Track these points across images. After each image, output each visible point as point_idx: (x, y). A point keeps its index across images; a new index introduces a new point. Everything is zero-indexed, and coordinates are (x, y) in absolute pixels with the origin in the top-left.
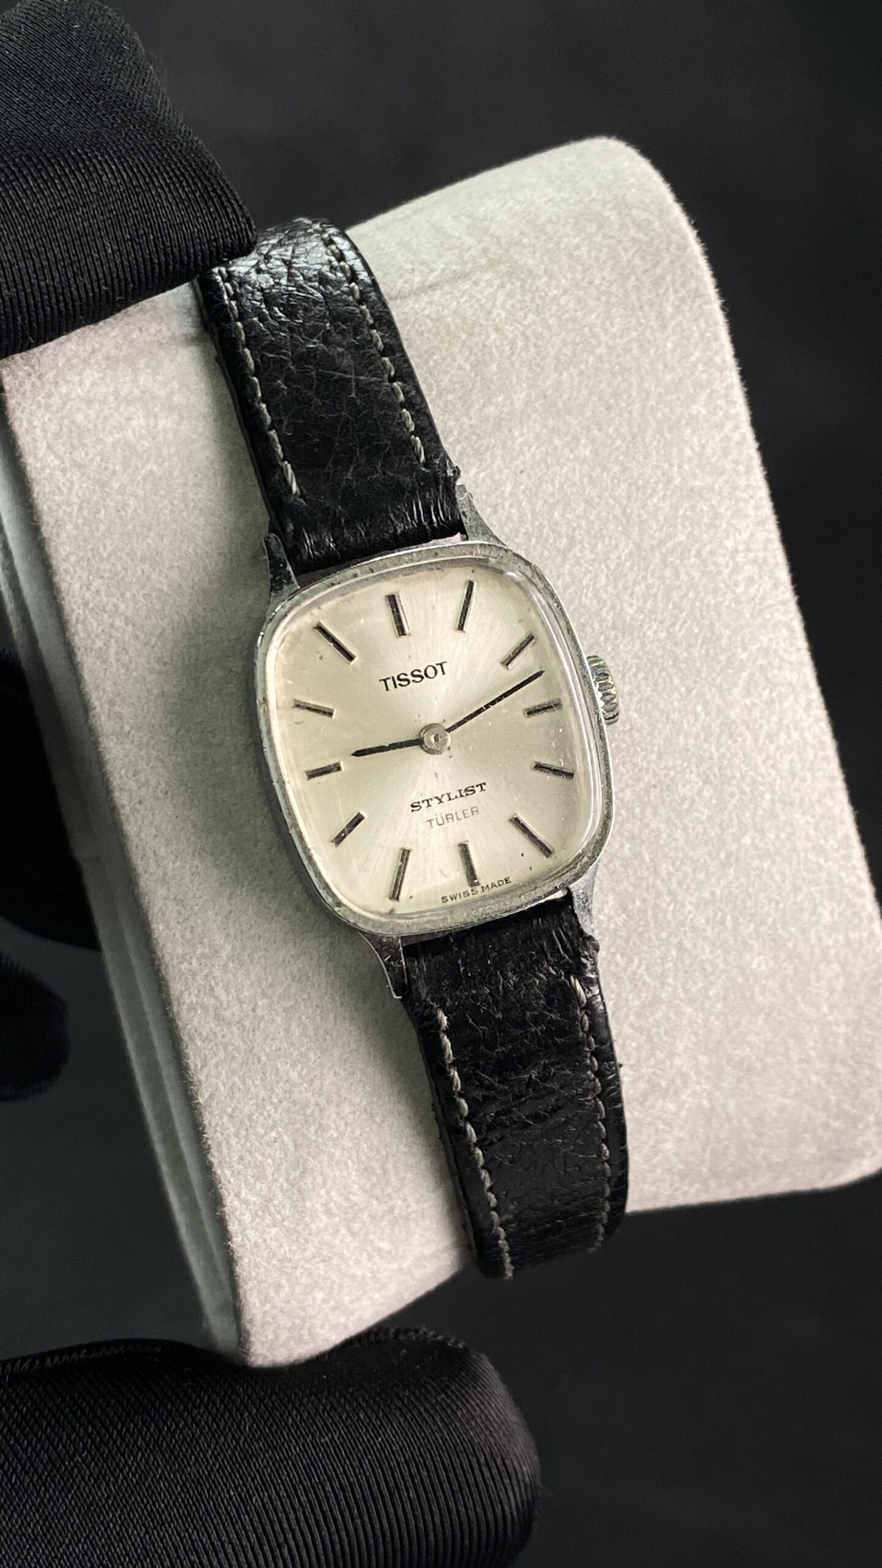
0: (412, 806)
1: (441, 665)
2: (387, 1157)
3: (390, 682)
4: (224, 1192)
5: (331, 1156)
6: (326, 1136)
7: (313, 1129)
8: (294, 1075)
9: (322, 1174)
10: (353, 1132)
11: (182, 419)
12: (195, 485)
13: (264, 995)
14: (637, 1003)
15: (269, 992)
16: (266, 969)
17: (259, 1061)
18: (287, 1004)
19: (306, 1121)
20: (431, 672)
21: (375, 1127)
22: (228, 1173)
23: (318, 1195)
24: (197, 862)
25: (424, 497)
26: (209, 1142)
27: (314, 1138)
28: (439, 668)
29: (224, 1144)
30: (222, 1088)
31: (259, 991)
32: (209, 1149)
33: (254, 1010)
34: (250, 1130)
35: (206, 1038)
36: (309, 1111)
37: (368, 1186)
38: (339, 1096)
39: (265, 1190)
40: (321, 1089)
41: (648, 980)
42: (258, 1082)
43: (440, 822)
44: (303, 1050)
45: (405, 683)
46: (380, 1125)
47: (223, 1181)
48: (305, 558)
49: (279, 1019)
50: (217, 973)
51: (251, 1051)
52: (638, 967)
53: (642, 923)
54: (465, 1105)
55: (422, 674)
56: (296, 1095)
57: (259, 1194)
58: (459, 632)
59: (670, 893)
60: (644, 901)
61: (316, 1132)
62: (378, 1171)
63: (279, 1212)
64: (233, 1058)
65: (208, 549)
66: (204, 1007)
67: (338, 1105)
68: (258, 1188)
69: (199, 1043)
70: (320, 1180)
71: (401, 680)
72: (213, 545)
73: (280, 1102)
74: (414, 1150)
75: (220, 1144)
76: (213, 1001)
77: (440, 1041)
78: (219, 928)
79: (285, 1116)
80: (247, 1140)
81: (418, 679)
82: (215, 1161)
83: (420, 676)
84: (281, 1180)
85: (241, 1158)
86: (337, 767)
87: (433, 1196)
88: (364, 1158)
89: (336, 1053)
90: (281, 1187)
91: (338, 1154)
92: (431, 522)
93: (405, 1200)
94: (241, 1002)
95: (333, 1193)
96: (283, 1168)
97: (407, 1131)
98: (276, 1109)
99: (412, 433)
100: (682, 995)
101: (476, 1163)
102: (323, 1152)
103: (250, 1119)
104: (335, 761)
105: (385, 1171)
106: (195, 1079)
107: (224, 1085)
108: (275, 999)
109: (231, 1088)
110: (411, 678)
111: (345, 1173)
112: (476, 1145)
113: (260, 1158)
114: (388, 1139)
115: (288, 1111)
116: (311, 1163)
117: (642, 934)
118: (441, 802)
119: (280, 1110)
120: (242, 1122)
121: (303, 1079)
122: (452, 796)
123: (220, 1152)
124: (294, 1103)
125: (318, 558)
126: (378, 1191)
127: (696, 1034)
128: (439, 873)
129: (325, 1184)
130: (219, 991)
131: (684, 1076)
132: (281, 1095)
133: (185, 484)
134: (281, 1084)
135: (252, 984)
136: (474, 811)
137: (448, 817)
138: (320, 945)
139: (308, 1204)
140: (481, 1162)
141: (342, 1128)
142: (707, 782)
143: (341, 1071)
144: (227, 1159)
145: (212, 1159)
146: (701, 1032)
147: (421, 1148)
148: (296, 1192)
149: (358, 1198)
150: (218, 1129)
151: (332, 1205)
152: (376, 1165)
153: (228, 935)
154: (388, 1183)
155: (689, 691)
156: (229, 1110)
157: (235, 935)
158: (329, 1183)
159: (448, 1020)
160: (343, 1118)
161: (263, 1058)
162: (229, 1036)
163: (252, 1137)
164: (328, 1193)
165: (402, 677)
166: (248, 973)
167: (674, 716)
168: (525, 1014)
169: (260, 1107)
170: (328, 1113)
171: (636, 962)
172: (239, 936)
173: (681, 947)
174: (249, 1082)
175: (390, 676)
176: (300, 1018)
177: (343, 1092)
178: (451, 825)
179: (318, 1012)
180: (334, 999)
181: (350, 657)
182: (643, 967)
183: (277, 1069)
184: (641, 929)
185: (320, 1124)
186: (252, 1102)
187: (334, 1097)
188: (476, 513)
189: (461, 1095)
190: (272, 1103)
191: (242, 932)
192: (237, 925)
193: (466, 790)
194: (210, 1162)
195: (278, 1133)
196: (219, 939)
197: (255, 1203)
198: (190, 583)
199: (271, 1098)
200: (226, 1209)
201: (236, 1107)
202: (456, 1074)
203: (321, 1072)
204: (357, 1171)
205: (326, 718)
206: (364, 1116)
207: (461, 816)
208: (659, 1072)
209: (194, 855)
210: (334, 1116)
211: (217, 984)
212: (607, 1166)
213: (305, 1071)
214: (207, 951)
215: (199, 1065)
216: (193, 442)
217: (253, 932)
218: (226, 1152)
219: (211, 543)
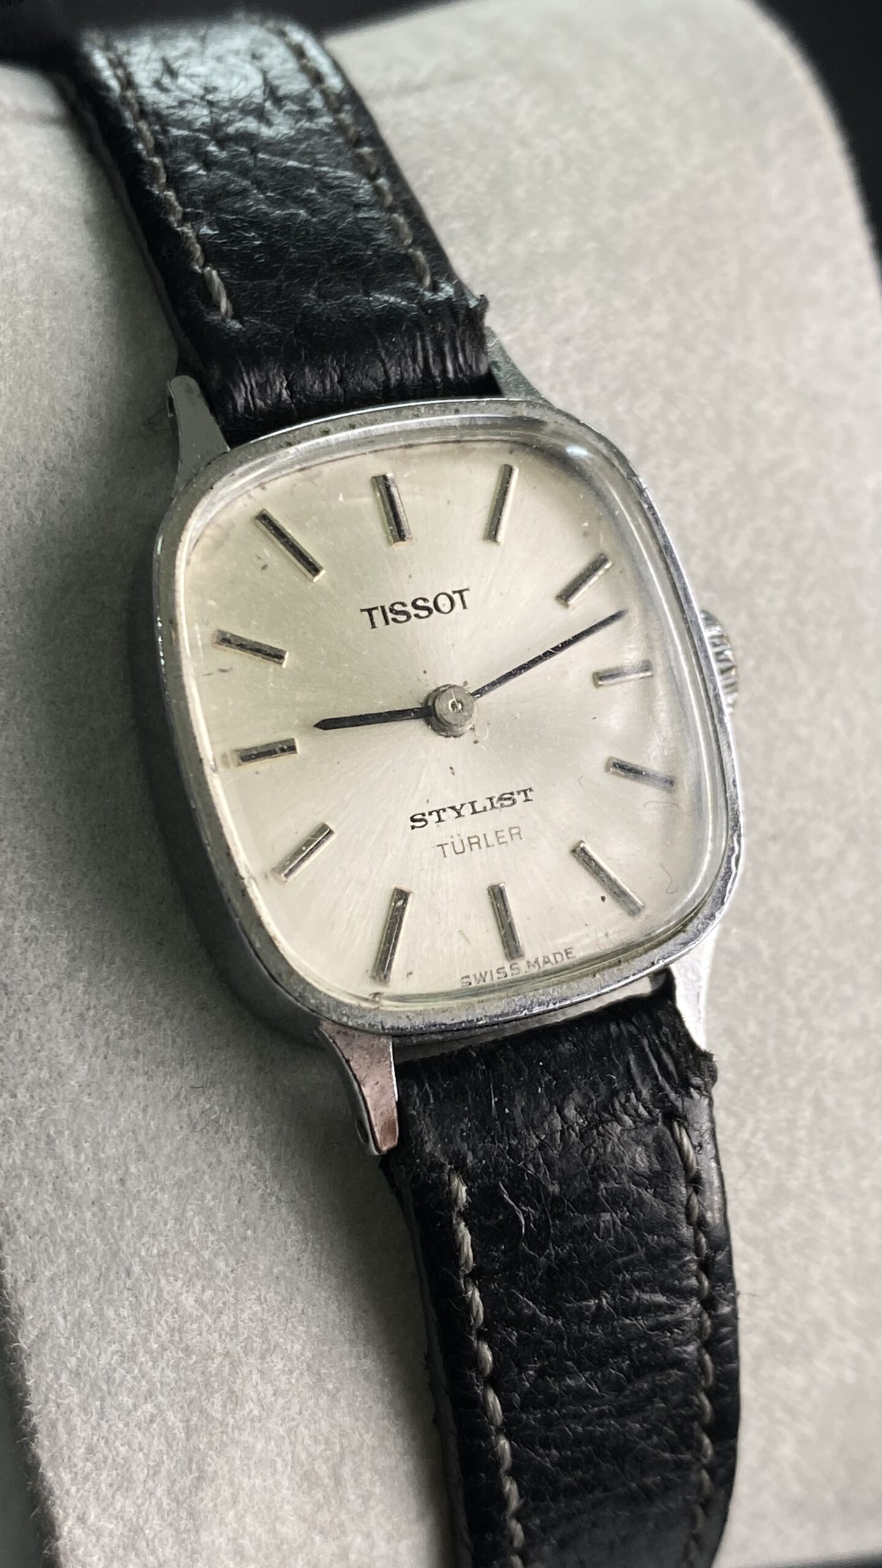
0: (413, 820)
1: (460, 592)
2: (342, 1455)
3: (377, 615)
4: (58, 1513)
5: (248, 1449)
6: (239, 1414)
7: (217, 1399)
8: (188, 1301)
9: (231, 1483)
10: (286, 1407)
11: (35, 213)
12: (55, 307)
13: (142, 1153)
14: (752, 1196)
15: (151, 1150)
16: (144, 1110)
17: (129, 1274)
18: (179, 1172)
19: (207, 1384)
20: (444, 602)
21: (324, 1401)
22: (66, 1477)
23: (222, 1522)
24: (33, 920)
25: (434, 330)
26: (35, 1419)
27: (219, 1416)
28: (456, 597)
29: (60, 1425)
30: (60, 1319)
31: (133, 1146)
32: (34, 1431)
33: (122, 1181)
34: (108, 1399)
35: (37, 1232)
36: (213, 1367)
37: (308, 1508)
38: (266, 1340)
39: (130, 1510)
40: (235, 1326)
41: (768, 1156)
42: (125, 1313)
43: (459, 849)
44: (206, 1254)
45: (403, 618)
46: (333, 1397)
47: (57, 1493)
48: (240, 409)
49: (165, 1199)
50: (64, 1113)
51: (115, 1255)
52: (754, 1133)
53: (758, 1060)
54: (488, 1354)
55: (431, 605)
56: (192, 1339)
57: (119, 1517)
58: (490, 545)
59: (801, 1013)
60: (762, 1024)
61: (224, 1406)
62: (326, 1481)
63: (153, 1552)
64: (84, 1268)
65: (70, 404)
66: (35, 1175)
67: (263, 1357)
68: (118, 1506)
69: (23, 1238)
70: (226, 1492)
71: (395, 613)
72: (83, 400)
73: (164, 1348)
74: (388, 1444)
75: (53, 1425)
76: (51, 1164)
77: (454, 1232)
78: (66, 1036)
79: (170, 1374)
80: (102, 1414)
81: (424, 613)
82: (44, 1457)
83: (427, 608)
84: (159, 1492)
85: (91, 1450)
86: (289, 748)
87: (415, 1528)
88: (303, 1456)
89: (263, 1262)
90: (160, 1506)
91: (259, 1447)
92: (444, 371)
93: (368, 1536)
94: (101, 1166)
95: (248, 1519)
96: (164, 1470)
97: (379, 1409)
98: (155, 1361)
99: (410, 246)
100: (819, 1186)
101: (498, 1464)
102: (237, 1443)
103: (109, 1380)
104: (284, 736)
105: (338, 1481)
106: (13, 1305)
107: (65, 1317)
108: (160, 1162)
109: (77, 1324)
110: (413, 611)
111: (270, 1482)
112: (499, 1431)
113: (123, 1450)
114: (347, 1421)
115: (176, 1367)
116: (215, 1464)
117: (758, 1080)
118: (459, 815)
119: (162, 1364)
120: (94, 1385)
121: (205, 1309)
122: (478, 808)
123: (54, 1440)
124: (188, 1352)
125: (261, 411)
126: (323, 1517)
127: (840, 1253)
128: (456, 935)
129: (235, 1502)
130: (64, 1147)
131: (821, 1327)
132: (165, 1337)
133: (38, 304)
134: (167, 1315)
135: (121, 1135)
136: (515, 832)
137: (473, 842)
138: (240, 1072)
139: (205, 1538)
140: (507, 1461)
141: (270, 1398)
142: (852, 837)
143: (271, 1295)
144: (65, 1451)
145: (39, 1452)
146: (848, 1250)
147: (399, 1441)
148: (184, 1515)
149: (291, 1529)
150: (52, 1396)
151: (245, 1541)
152: (323, 1469)
153: (82, 1047)
154: (342, 1502)
155: (821, 695)
156: (73, 1362)
157: (96, 1049)
158: (243, 1499)
159: (469, 1192)
160: (270, 1381)
161: (137, 1269)
162: (77, 1226)
163: (112, 1413)
164: (240, 1518)
165: (398, 607)
166: (115, 1116)
167: (803, 731)
168: (597, 1187)
169: (128, 1357)
170: (245, 1370)
171: (750, 1124)
172: (102, 1050)
173: (817, 1103)
174: (110, 1313)
175: (379, 605)
176: (202, 1197)
177: (272, 1333)
178: (477, 855)
179: (234, 1188)
180: (261, 1167)
181: (314, 569)
182: (760, 1135)
183: (160, 1290)
184: (756, 1071)
185: (232, 1392)
186: (114, 1347)
187: (258, 1344)
188: (513, 366)
189: (481, 1336)
190: (148, 1351)
191: (107, 1043)
192: (97, 1031)
193: (500, 799)
194: (34, 1457)
195: (157, 1406)
196: (66, 1054)
197: (111, 1534)
198: (42, 457)
199: (146, 1340)
200: (60, 1543)
201: (84, 1356)
202: (477, 1294)
203: (236, 1297)
204: (290, 1479)
205: (271, 666)
206: (307, 1379)
207: (492, 839)
208: (783, 1317)
209: (29, 907)
210: (256, 1377)
211: (60, 1133)
212: (705, 1476)
213: (209, 1293)
214: (45, 1074)
215: (21, 1283)
216: (50, 245)
217: (125, 1043)
218: (64, 1437)
219: (78, 395)
